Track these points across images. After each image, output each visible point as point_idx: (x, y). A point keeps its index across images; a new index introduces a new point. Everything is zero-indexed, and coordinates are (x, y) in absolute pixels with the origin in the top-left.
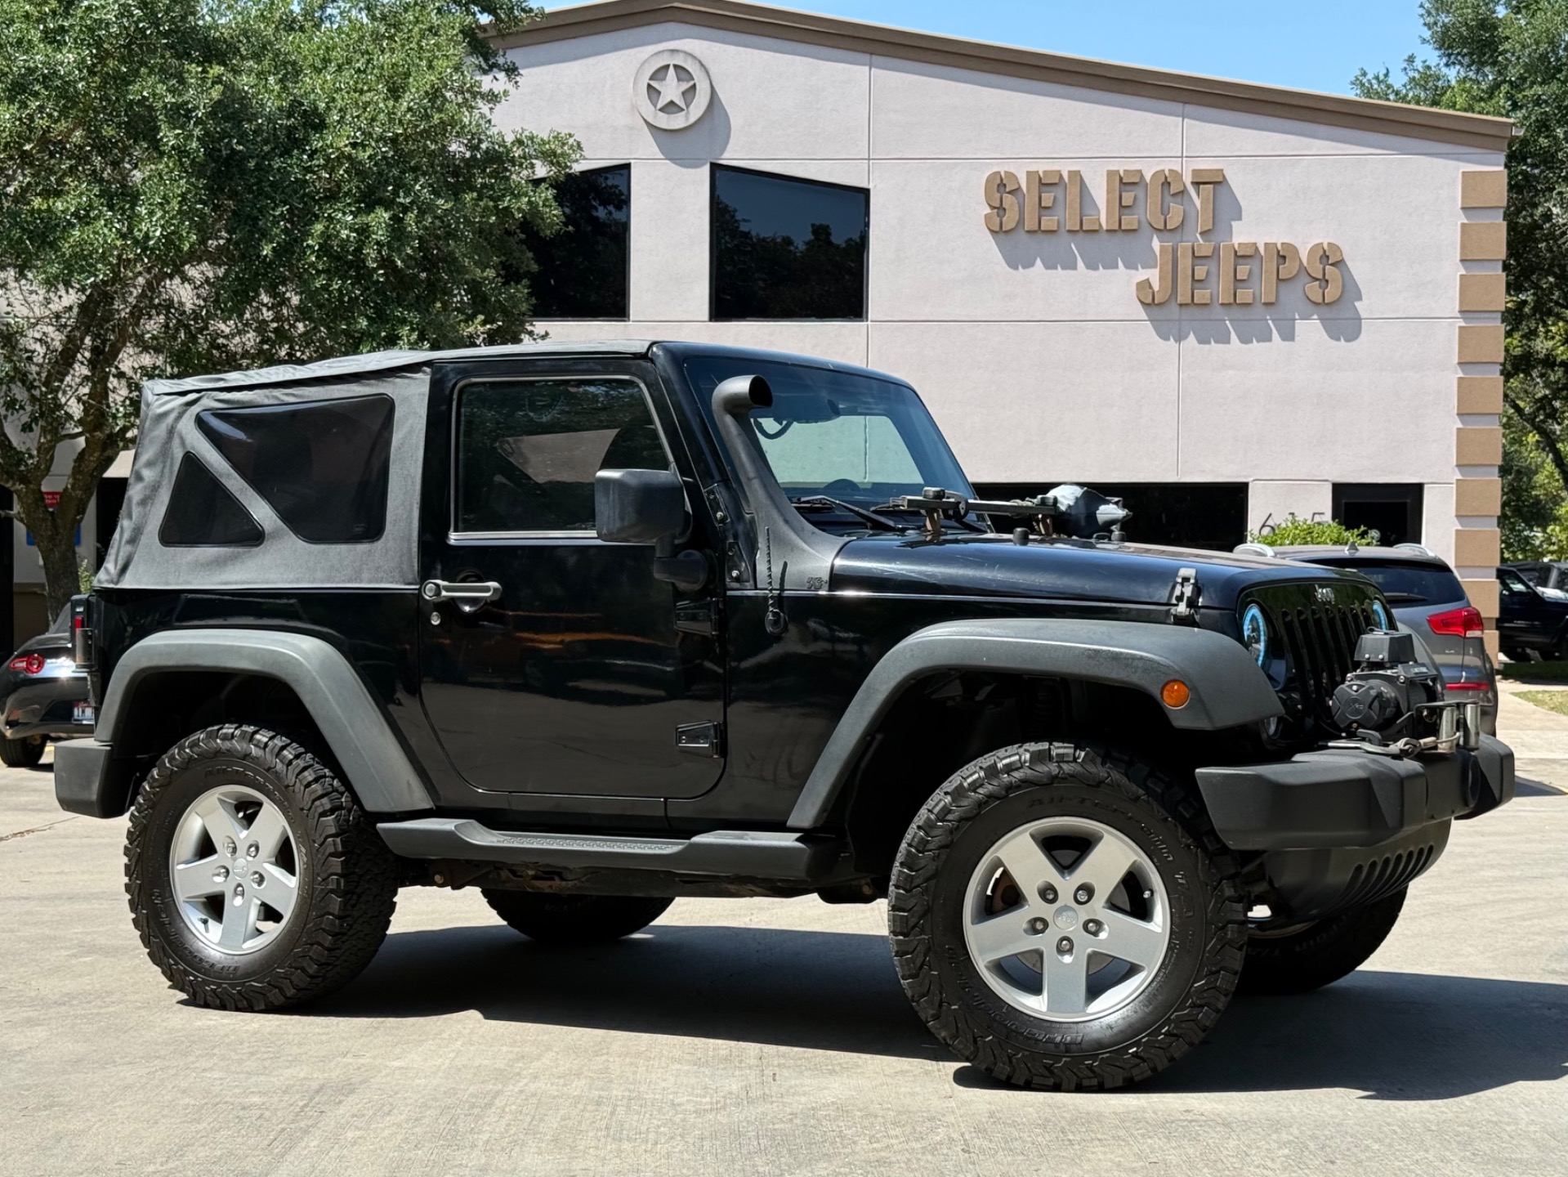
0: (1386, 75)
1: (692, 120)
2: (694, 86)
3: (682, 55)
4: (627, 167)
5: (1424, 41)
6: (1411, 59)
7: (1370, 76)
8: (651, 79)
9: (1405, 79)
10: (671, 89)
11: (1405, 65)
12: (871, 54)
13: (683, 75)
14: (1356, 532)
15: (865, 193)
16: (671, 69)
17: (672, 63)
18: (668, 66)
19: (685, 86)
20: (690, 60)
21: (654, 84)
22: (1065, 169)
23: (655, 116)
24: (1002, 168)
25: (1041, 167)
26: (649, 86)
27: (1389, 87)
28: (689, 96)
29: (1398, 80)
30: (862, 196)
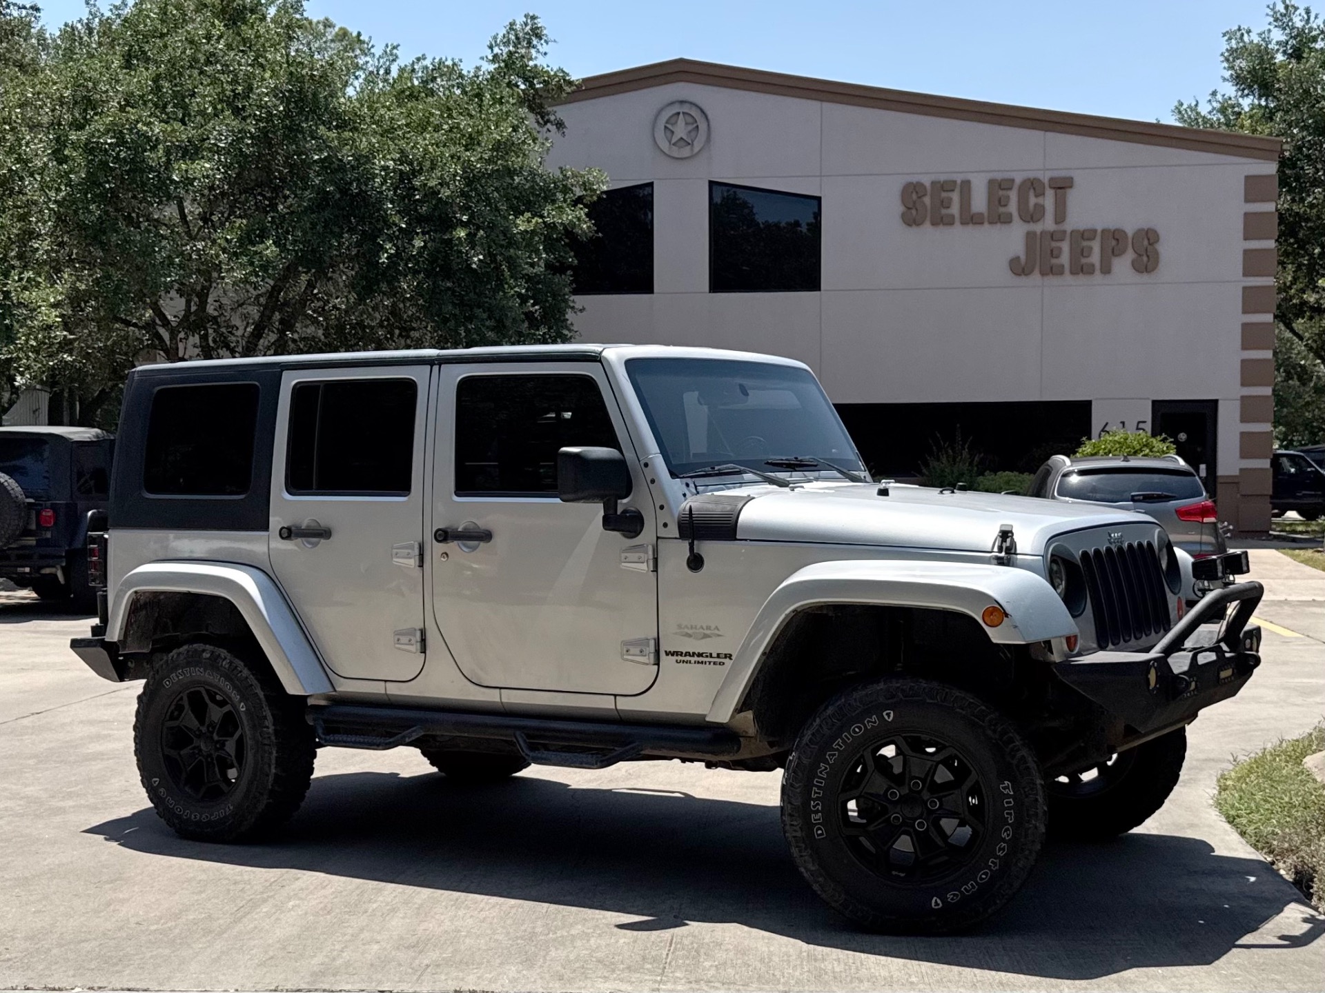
0: (1196, 105)
1: (696, 150)
2: (697, 127)
3: (688, 105)
4: (651, 185)
5: (1225, 79)
6: (1214, 93)
7: (1185, 106)
8: (667, 122)
9: (1210, 108)
10: (681, 130)
11: (1210, 98)
12: (822, 101)
13: (690, 120)
14: (1159, 438)
15: (819, 199)
16: (681, 115)
17: (681, 111)
18: (679, 113)
19: (690, 127)
20: (694, 108)
21: (668, 126)
22: (959, 178)
23: (670, 148)
24: (914, 179)
25: (942, 178)
26: (666, 127)
27: (1198, 114)
28: (693, 134)
29: (1204, 109)
30: (815, 203)
